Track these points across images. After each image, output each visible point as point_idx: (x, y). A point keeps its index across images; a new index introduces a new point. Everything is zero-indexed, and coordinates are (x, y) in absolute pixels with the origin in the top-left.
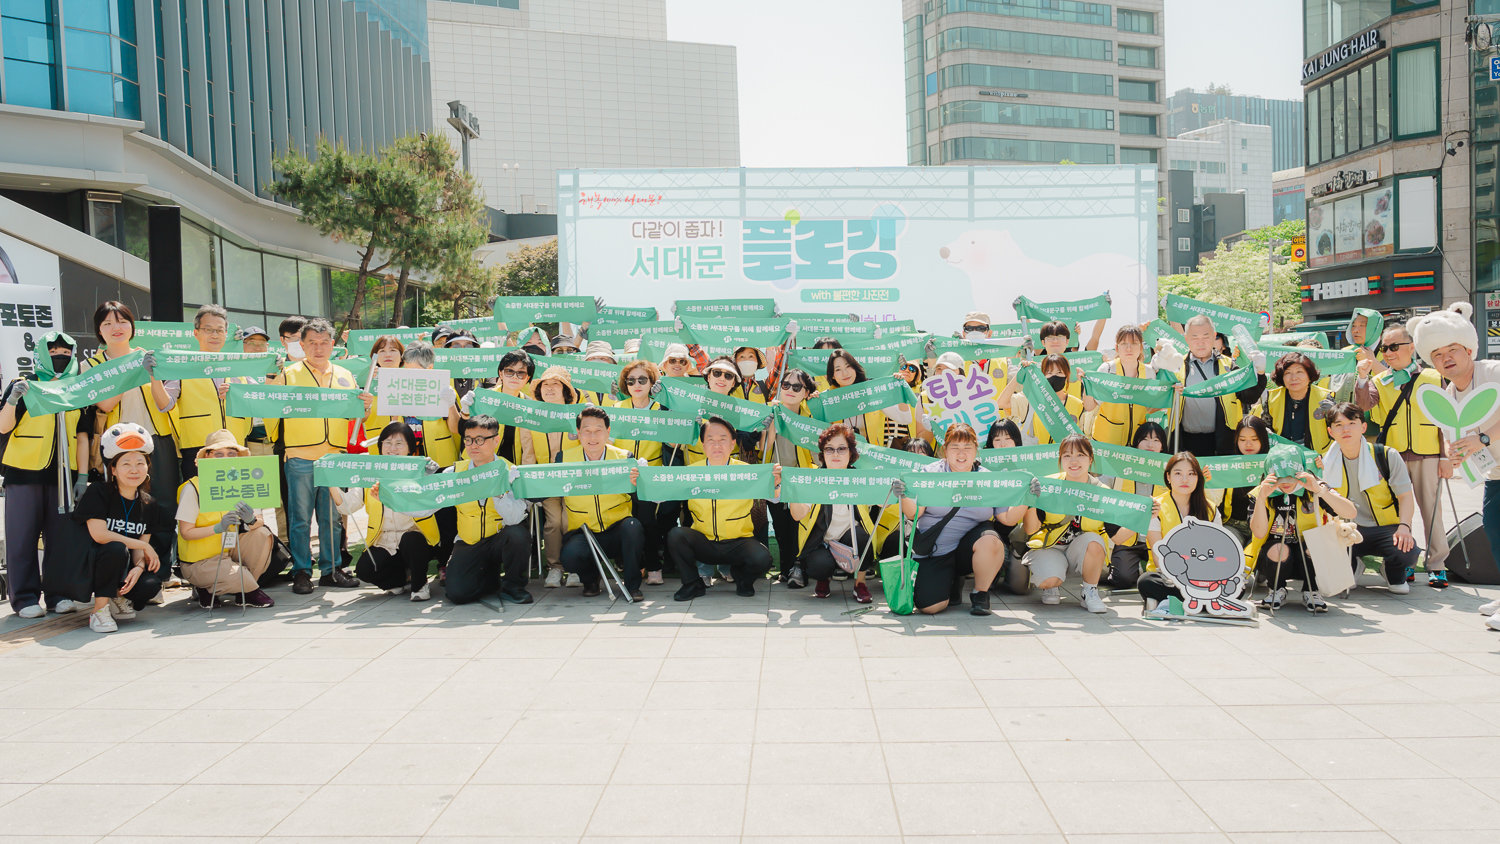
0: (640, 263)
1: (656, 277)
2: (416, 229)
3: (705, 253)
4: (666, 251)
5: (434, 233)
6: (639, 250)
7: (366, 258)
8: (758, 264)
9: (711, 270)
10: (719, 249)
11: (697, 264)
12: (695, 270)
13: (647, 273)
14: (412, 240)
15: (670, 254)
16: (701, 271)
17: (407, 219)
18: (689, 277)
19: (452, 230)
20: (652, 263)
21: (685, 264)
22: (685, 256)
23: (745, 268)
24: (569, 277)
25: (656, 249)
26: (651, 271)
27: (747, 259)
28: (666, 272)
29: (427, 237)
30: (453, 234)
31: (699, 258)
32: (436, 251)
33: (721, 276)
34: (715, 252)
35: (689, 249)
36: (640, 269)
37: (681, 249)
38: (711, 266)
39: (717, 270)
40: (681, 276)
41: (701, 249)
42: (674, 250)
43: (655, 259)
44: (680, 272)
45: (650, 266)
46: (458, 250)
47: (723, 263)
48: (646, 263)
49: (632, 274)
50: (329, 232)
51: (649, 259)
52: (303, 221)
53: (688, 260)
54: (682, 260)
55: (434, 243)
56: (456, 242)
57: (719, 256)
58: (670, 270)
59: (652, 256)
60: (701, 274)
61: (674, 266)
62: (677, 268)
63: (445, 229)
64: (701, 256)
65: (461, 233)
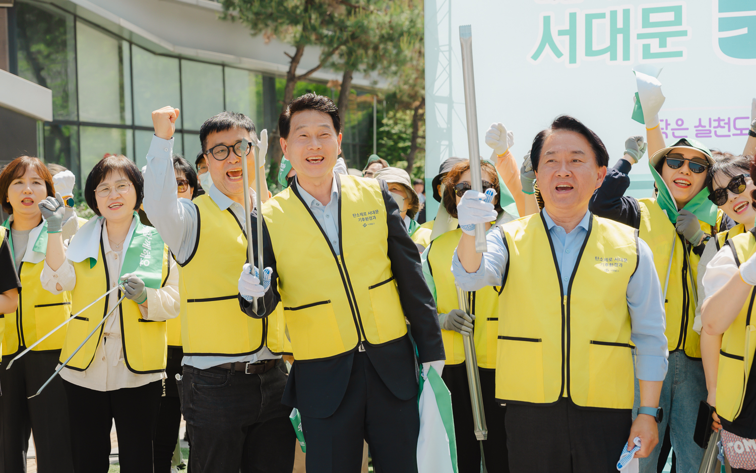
0: (547, 39)
1: (573, 59)
2: (351, 22)
3: (654, 18)
4: (589, 18)
5: (373, 25)
6: (547, 20)
7: (295, 60)
8: (744, 31)
9: (663, 44)
10: (678, 10)
11: (640, 36)
12: (636, 46)
13: (559, 54)
14: (346, 35)
15: (595, 22)
16: (646, 48)
17: (343, 9)
18: (626, 57)
19: (395, 19)
20: (566, 38)
21: (620, 37)
22: (620, 24)
23: (721, 41)
24: (440, 69)
25: (573, 17)
26: (565, 49)
27: (724, 25)
28: (589, 52)
29: (364, 29)
30: (397, 25)
31: (644, 26)
32: (376, 48)
33: (679, 54)
34: (670, 16)
35: (626, 13)
36: (547, 48)
37: (614, 14)
38: (663, 39)
39: (672, 44)
40: (614, 57)
41: (646, 12)
42: (602, 16)
43: (571, 32)
44: (612, 50)
45: (563, 43)
46: (404, 44)
47: (684, 33)
48: (557, 39)
49: (535, 57)
50: (260, 30)
51: (561, 33)
52: (224, 18)
53: (626, 31)
54: (614, 31)
55: (374, 37)
56: (401, 34)
57: (678, 21)
58: (595, 47)
59: (566, 27)
60: (647, 53)
61: (601, 40)
62: (607, 44)
63: (387, 19)
64: (646, 23)
65: (407, 23)
